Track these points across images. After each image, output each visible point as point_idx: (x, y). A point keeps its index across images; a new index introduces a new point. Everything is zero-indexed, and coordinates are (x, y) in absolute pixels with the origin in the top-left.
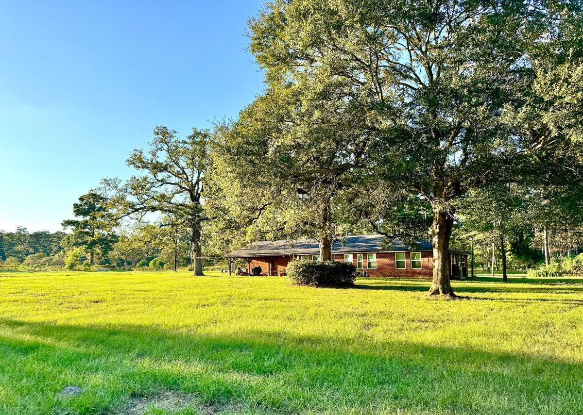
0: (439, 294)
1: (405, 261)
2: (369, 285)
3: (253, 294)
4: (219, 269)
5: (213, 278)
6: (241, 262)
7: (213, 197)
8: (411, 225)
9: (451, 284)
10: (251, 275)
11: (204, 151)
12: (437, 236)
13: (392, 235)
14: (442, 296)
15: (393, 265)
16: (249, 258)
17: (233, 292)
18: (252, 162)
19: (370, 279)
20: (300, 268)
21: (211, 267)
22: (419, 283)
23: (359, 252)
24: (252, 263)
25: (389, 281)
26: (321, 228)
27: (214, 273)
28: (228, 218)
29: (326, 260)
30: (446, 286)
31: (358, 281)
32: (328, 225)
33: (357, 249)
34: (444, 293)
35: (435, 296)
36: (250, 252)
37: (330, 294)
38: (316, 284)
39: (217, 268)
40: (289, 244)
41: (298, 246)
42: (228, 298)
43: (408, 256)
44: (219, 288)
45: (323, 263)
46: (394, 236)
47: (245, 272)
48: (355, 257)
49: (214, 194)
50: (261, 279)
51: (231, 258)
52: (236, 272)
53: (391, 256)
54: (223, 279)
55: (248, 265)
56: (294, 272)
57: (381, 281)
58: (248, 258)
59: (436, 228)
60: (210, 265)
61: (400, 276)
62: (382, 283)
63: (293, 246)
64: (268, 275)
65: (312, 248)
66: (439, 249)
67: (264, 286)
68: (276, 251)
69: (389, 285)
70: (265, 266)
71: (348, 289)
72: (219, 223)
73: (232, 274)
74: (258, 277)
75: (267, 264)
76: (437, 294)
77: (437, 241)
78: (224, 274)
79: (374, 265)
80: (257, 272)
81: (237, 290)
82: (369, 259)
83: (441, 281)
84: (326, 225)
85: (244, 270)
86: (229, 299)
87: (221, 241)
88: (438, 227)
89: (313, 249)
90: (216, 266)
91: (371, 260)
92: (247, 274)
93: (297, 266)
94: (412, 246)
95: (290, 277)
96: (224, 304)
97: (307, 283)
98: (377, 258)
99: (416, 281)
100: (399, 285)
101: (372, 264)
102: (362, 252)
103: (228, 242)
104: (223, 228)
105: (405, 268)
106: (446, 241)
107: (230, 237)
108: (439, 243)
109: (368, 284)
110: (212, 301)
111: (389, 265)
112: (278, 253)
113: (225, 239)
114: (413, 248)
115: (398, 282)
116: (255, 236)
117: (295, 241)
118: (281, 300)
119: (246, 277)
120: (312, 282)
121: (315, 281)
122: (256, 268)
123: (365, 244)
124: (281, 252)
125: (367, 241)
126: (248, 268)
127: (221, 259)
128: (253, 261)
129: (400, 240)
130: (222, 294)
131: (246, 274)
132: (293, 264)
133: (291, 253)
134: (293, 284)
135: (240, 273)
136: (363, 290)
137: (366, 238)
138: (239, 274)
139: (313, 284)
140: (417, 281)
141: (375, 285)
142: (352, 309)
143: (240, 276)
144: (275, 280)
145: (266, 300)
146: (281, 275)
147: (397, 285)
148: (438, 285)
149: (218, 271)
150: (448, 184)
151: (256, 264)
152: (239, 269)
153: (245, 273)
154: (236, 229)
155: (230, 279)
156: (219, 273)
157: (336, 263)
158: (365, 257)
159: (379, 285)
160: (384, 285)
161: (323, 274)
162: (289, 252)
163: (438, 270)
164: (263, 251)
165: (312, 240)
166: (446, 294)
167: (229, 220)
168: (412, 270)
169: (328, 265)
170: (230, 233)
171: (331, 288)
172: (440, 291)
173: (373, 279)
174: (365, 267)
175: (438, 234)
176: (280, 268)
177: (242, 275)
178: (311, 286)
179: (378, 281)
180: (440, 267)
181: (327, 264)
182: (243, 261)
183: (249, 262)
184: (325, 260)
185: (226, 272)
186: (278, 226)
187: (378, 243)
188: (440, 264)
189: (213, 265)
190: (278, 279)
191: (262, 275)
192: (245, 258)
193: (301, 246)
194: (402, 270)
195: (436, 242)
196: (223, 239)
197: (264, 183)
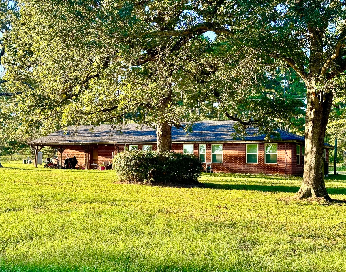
0: (311, 196)
1: (258, 153)
2: (217, 183)
3: (73, 193)
4: (20, 159)
5: (15, 171)
6: (48, 151)
7: (18, 64)
8: (270, 110)
9: (325, 183)
10: (64, 168)
11: (5, 4)
12: (310, 124)
13: (247, 122)
14: (316, 199)
15: (243, 159)
16: (62, 146)
17: (44, 190)
18: (78, 14)
19: (214, 176)
20: (131, 161)
21: (10, 157)
22: (275, 181)
23: (202, 141)
24: (65, 153)
25: (239, 179)
26: (160, 110)
27: (14, 164)
28: (39, 93)
29: (165, 151)
30: (319, 187)
31: (203, 178)
32: (169, 106)
33: (199, 138)
34: (318, 195)
35: (306, 199)
36: (63, 138)
37: (172, 195)
38: (152, 182)
39: (18, 158)
40: (116, 129)
41: (125, 132)
42: (40, 198)
43: (262, 148)
44: (25, 184)
45: (161, 155)
46: (249, 122)
47: (56, 163)
48: (196, 148)
49: (20, 60)
50: (78, 173)
51: (37, 146)
52: (45, 164)
53: (241, 147)
54: (28, 172)
55: (60, 154)
56: (123, 165)
57: (230, 178)
58: (60, 146)
59: (311, 114)
60: (8, 154)
61: (251, 172)
62: (231, 181)
63: (120, 133)
64: (86, 169)
65: (143, 135)
66: (313, 139)
67: (84, 182)
68: (96, 138)
69: (241, 184)
70: (82, 157)
71: (192, 189)
72: (27, 98)
73: (39, 166)
74: (73, 170)
75: (85, 154)
76: (308, 197)
77: (310, 129)
78: (28, 166)
79: (221, 159)
80: (72, 164)
81: (50, 188)
82: (214, 150)
83: (314, 180)
84: (167, 106)
85: (54, 161)
86: (41, 201)
87: (29, 123)
88: (312, 112)
89: (144, 137)
90: (16, 155)
91: (216, 152)
92: (59, 166)
93: (128, 158)
94: (269, 135)
95: (118, 171)
96: (36, 207)
97: (140, 180)
98: (223, 150)
99: (271, 179)
100: (253, 184)
101: (217, 157)
102: (206, 141)
103: (38, 124)
104: (32, 106)
105: (258, 163)
106: (322, 130)
107: (41, 118)
108: (313, 133)
109: (215, 181)
110: (18, 203)
111: (238, 158)
112: (99, 141)
113: (34, 120)
114: (271, 138)
115: (249, 179)
116: (73, 118)
117: (124, 127)
118: (113, 203)
119: (58, 170)
120: (147, 179)
121: (150, 178)
122: (70, 159)
123: (209, 132)
124: (105, 140)
125: (211, 128)
126: (60, 159)
127: (23, 147)
128: (67, 150)
129: (255, 127)
130: (32, 193)
131: (57, 166)
132: (123, 155)
133: (116, 142)
134: (122, 180)
135: (50, 164)
136: (212, 190)
137: (211, 125)
138: (48, 166)
139: (148, 182)
140: (273, 179)
141: (223, 183)
142: (211, 218)
143: (49, 169)
144: (97, 174)
145: (92, 202)
146: (103, 168)
147: (251, 184)
148: (310, 186)
149: (19, 162)
150: (332, 57)
151: (70, 154)
152: (48, 159)
153: (55, 165)
154: (49, 108)
155: (38, 172)
156: (21, 165)
157: (177, 155)
158: (209, 148)
159: (229, 183)
160: (234, 183)
161: (160, 169)
162: (114, 140)
163: (311, 166)
164: (80, 138)
165: (145, 125)
166: (319, 197)
167: (40, 96)
168: (266, 165)
169: (168, 158)
170: (42, 113)
171: (171, 186)
172: (313, 193)
173: (218, 176)
174: (208, 161)
175: (313, 120)
176: (101, 160)
177: (52, 168)
178: (146, 184)
179: (226, 178)
180: (313, 163)
181: (166, 156)
182: (51, 149)
183: (61, 151)
184: (163, 150)
185: (30, 163)
186: (104, 106)
187: (225, 131)
188: (314, 158)
189: (12, 153)
190: (99, 173)
191: (78, 168)
192: (54, 146)
193: (129, 132)
194: (253, 164)
195: (310, 131)
196: (32, 120)
197: (95, 43)
